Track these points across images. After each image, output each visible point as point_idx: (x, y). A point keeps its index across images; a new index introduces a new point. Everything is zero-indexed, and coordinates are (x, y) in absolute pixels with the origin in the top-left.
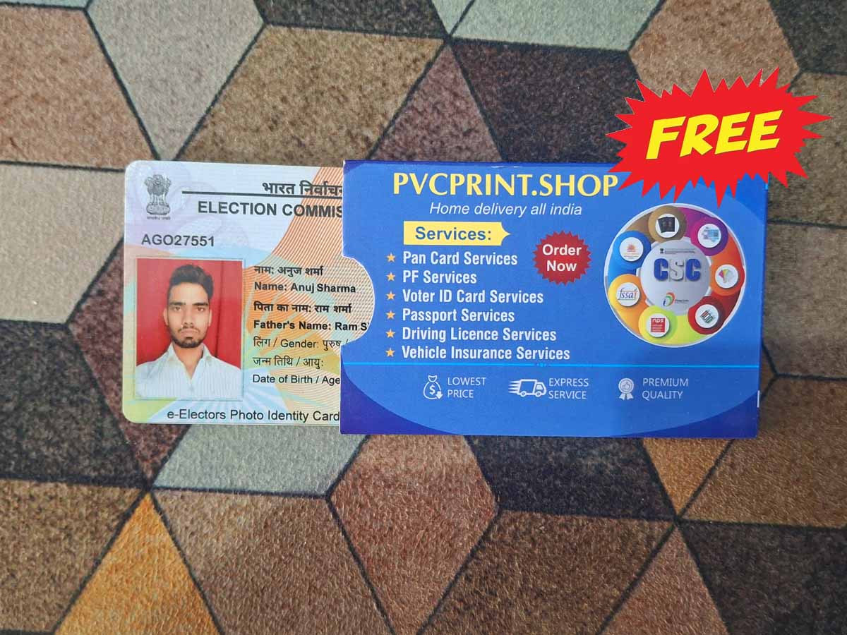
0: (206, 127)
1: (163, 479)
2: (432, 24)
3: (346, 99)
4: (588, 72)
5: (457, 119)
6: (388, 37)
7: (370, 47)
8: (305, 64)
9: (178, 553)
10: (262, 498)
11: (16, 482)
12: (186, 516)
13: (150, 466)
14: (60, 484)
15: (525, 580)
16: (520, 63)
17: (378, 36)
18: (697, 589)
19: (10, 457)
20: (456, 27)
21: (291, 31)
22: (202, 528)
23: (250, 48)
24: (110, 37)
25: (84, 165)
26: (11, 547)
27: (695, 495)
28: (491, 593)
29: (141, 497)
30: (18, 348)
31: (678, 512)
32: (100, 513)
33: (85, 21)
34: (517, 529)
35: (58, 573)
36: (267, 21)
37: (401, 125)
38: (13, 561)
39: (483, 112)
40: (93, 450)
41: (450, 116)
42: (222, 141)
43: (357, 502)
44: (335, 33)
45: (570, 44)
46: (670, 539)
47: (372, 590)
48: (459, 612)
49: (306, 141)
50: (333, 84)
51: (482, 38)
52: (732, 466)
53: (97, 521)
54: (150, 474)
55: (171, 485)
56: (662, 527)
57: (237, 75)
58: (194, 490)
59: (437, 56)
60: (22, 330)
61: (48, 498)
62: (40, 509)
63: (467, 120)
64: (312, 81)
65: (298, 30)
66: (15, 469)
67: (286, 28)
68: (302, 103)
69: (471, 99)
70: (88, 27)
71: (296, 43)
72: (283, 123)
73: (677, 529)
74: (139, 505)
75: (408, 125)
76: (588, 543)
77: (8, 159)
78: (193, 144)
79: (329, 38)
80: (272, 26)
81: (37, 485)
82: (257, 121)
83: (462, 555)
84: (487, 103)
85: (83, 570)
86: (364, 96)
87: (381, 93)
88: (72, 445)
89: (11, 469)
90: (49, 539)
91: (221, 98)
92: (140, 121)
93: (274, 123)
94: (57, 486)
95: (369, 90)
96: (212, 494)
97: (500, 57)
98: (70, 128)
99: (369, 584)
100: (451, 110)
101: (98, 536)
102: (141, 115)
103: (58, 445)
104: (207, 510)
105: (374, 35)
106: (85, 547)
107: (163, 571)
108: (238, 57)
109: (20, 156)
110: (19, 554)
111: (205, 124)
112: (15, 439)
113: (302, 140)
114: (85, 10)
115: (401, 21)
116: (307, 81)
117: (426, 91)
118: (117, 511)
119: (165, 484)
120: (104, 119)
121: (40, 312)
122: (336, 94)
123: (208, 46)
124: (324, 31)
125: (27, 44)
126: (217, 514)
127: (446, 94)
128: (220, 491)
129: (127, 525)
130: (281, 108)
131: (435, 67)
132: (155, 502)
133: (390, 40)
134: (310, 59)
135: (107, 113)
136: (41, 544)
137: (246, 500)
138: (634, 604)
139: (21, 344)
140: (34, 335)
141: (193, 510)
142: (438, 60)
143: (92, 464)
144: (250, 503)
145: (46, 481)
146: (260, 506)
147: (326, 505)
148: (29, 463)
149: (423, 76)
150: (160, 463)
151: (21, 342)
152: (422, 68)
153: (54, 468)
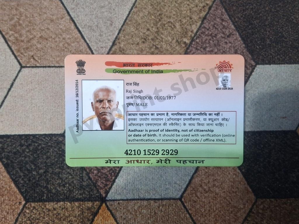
1: (110, 196)
3: (175, 26)
4: (280, 4)
5: (224, 30)
8: (156, 13)
10: (152, 202)
11: (47, 203)
12: (121, 212)
13: (104, 191)
14: (66, 202)
16: (250, 3)
19: (43, 193)
22: (128, 217)
23: (132, 9)
24: (71, 9)
29: (101, 205)
30: (43, 146)
32: (84, 213)
34: (264, 207)
37: (200, 35)
39: (235, 26)
40: (79, 186)
41: (221, 29)
42: (123, 50)
43: (193, 200)
49: (159, 46)
50: (168, 20)
53: (83, 217)
54: (104, 195)
55: (113, 198)
57: (127, 21)
58: (123, 200)
60: (44, 138)
61: (61, 209)
62: (58, 214)
63: (228, 31)
64: (160, 20)
66: (46, 198)
68: (156, 30)
69: (230, 21)
70: (61, 5)
72: (149, 39)
74: (100, 209)
75: (202, 35)
77: (32, 65)
81: (57, 204)
82: (138, 40)
83: (241, 220)
84: (236, 22)
86: (183, 24)
87: (190, 22)
88: (70, 185)
89: (45, 198)
91: (122, 32)
92: (88, 44)
93: (145, 40)
95: (184, 21)
96: (131, 201)
98: (58, 50)
100: (221, 27)
103: (64, 186)
104: (130, 208)
108: (127, 13)
109: (37, 63)
111: (115, 43)
113: (157, 46)
116: (158, 20)
117: (210, 19)
118: (92, 212)
119: (110, 198)
120: (73, 45)
121: (52, 130)
122: (170, 24)
123: (114, 10)
125: (35, 15)
126: (134, 209)
127: (218, 20)
128: (134, 200)
129: (96, 218)
130: (147, 33)
131: (213, 9)
132: (107, 206)
134: (158, 11)
135: (73, 42)
137: (145, 203)
139: (44, 144)
140: (50, 140)
141: (124, 209)
142: (214, 5)
143: (79, 192)
144: (147, 204)
145: (60, 201)
146: (151, 205)
147: (180, 202)
148: (52, 195)
149: (208, 13)
150: (108, 190)
151: (45, 143)
152: (207, 10)
153: (63, 196)
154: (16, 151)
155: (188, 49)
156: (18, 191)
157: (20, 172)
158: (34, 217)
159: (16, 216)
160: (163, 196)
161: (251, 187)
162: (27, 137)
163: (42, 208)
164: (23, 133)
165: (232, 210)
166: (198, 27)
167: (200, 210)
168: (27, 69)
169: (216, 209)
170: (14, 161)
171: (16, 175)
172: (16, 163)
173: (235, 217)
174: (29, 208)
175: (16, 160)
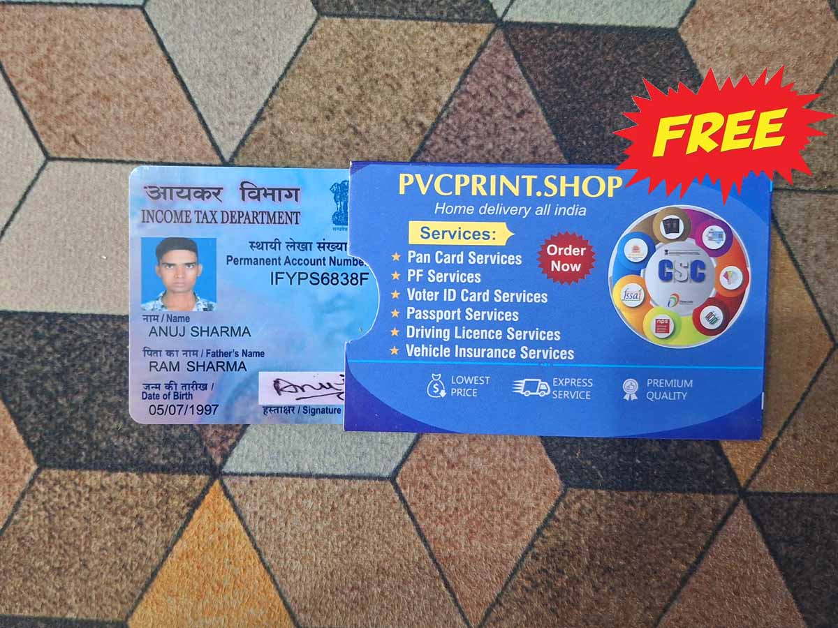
0: (264, 119)
1: (231, 466)
2: (483, 9)
3: (400, 86)
4: (639, 49)
6: (439, 23)
7: (423, 34)
8: (358, 53)
9: (247, 538)
10: (328, 482)
11: (87, 473)
12: (255, 501)
13: (219, 452)
14: (130, 474)
15: (592, 557)
16: (571, 43)
17: (429, 23)
18: (763, 561)
19: (80, 448)
20: (506, 10)
21: (345, 22)
22: (270, 514)
23: (305, 40)
24: (168, 34)
25: (146, 160)
26: (82, 537)
27: (759, 467)
28: (558, 570)
29: (210, 484)
30: (86, 341)
31: (742, 484)
32: (170, 501)
33: (143, 19)
34: (583, 507)
35: (130, 562)
36: (321, 12)
37: (455, 109)
38: (85, 551)
39: (536, 93)
41: (503, 98)
42: (281, 132)
43: (421, 483)
44: (387, 21)
45: (619, 23)
46: (736, 511)
47: (440, 571)
48: (527, 591)
49: (362, 128)
50: (387, 71)
51: (531, 20)
52: (795, 437)
53: (168, 509)
54: (218, 461)
55: (239, 470)
56: (727, 500)
57: (292, 67)
58: (262, 475)
59: (489, 39)
60: (90, 323)
61: (118, 488)
62: (111, 499)
63: (519, 102)
64: (366, 70)
65: (352, 20)
66: (86, 460)
67: (339, 19)
68: (358, 92)
69: (524, 80)
70: (146, 24)
71: (350, 34)
72: (339, 112)
73: (742, 501)
74: (208, 492)
75: (460, 109)
76: (654, 518)
77: (72, 156)
78: (252, 136)
79: (382, 26)
80: (326, 18)
81: (109, 475)
82: (315, 111)
83: (529, 534)
84: (539, 84)
85: (154, 557)
86: (418, 83)
87: (434, 79)
88: (141, 434)
89: (82, 459)
90: (121, 529)
91: (278, 90)
92: (200, 115)
93: (330, 113)
94: (127, 475)
95: (422, 76)
96: (279, 478)
97: (551, 38)
98: (132, 123)
99: (437, 564)
100: (504, 92)
101: (168, 523)
102: (201, 109)
104: (276, 494)
105: (426, 22)
106: (156, 536)
107: (234, 556)
108: (294, 49)
109: (83, 152)
110: (90, 544)
111: (263, 115)
112: (85, 431)
113: (358, 128)
114: (142, 8)
115: (452, 7)
116: (362, 70)
117: (479, 74)
118: (188, 498)
119: (233, 470)
120: (165, 114)
121: (107, 305)
122: (389, 81)
123: (264, 40)
124: (377, 20)
125: (86, 44)
126: (285, 498)
127: (498, 77)
128: (287, 475)
129: (197, 512)
130: (336, 97)
131: (487, 51)
132: (224, 488)
133: (441, 26)
134: (364, 49)
135: (168, 108)
136: (113, 533)
137: (313, 483)
138: (701, 577)
139: (89, 337)
140: (102, 327)
141: (262, 495)
142: (490, 43)
143: (162, 452)
144: (316, 487)
145: (116, 470)
146: (326, 489)
147: (392, 487)
148: (99, 454)
149: (475, 60)
150: (228, 449)
151: (90, 334)
152: (475, 52)
153: (124, 458)
154: (25, 348)
155: (427, 138)
156: (22, 441)
157: (28, 397)
158: (57, 504)
159: (16, 498)
160: (354, 471)
161: (554, 460)
162: (51, 318)
163: (75, 483)
164: (43, 310)
165: (509, 510)
166: (453, 90)
167: (436, 508)
168: (59, 163)
169: (472, 507)
170: (17, 372)
171: (19, 405)
172: (22, 377)
173: (515, 528)
174: (45, 482)
175: (22, 369)
